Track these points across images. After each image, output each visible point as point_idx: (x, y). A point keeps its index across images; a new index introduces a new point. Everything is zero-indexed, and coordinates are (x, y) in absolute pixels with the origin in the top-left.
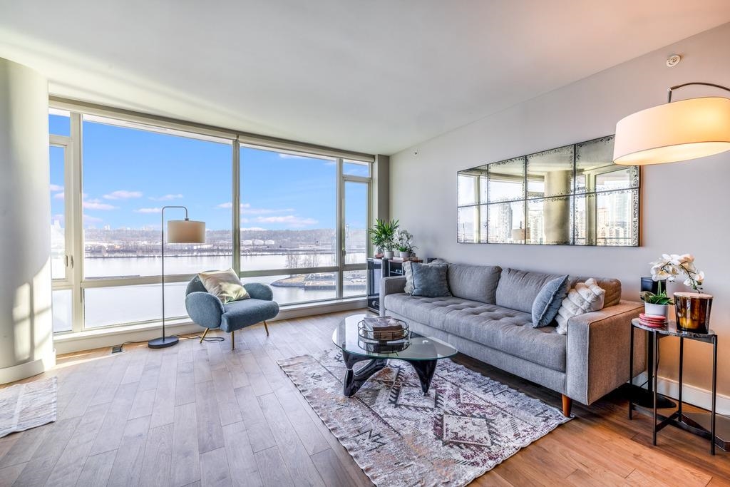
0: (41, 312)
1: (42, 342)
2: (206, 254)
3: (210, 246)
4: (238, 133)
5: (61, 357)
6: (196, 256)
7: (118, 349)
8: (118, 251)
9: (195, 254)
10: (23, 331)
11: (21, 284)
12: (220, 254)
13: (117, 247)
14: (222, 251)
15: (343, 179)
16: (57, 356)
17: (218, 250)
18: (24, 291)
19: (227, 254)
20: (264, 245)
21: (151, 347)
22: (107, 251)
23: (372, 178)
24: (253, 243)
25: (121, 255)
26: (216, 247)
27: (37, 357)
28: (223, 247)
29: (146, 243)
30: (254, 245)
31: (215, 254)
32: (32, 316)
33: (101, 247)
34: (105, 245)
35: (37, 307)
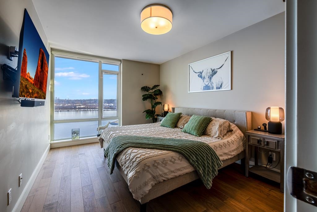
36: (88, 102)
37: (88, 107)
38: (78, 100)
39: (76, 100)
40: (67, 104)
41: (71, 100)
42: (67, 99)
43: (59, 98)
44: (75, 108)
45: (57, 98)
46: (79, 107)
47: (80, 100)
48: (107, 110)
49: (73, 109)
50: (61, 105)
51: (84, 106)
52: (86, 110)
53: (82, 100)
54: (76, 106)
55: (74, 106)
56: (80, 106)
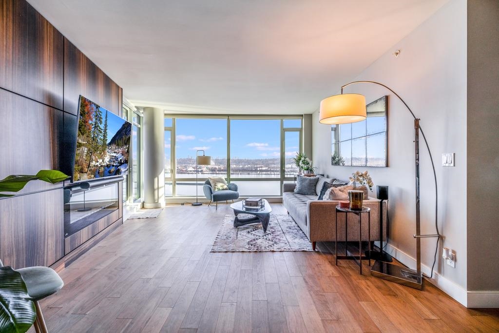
0: (161, 187)
1: (161, 197)
2: (264, 173)
3: (266, 168)
4: (228, 115)
5: (167, 204)
6: (259, 174)
7: (183, 204)
8: (223, 170)
9: (258, 173)
10: (156, 192)
11: (155, 177)
12: (272, 173)
13: (222, 168)
14: (273, 171)
15: (283, 131)
16: (166, 204)
17: (271, 171)
18: (156, 179)
19: (276, 173)
21: (193, 205)
22: (218, 171)
23: (302, 128)
24: (292, 167)
25: (224, 173)
26: (270, 169)
27: (159, 202)
28: (274, 169)
29: (234, 166)
30: (292, 168)
31: (269, 173)
32: (158, 188)
33: (216, 168)
34: (217, 167)
35: (160, 186)
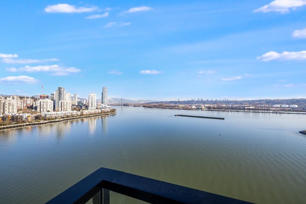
2: (252, 111)
6: (246, 112)
12: (260, 111)
20: (289, 107)
22: (213, 108)
25: (217, 110)
29: (225, 105)
30: (281, 107)
36: (258, 102)
37: (259, 108)
38: (246, 101)
39: (244, 101)
40: (235, 105)
41: (238, 101)
42: (235, 100)
43: (227, 99)
44: (244, 109)
45: (226, 99)
46: (248, 108)
47: (248, 101)
48: (288, 113)
49: (241, 109)
50: (230, 106)
51: (254, 107)
52: (257, 111)
53: (250, 101)
54: (245, 107)
55: (243, 107)
56: (249, 106)
